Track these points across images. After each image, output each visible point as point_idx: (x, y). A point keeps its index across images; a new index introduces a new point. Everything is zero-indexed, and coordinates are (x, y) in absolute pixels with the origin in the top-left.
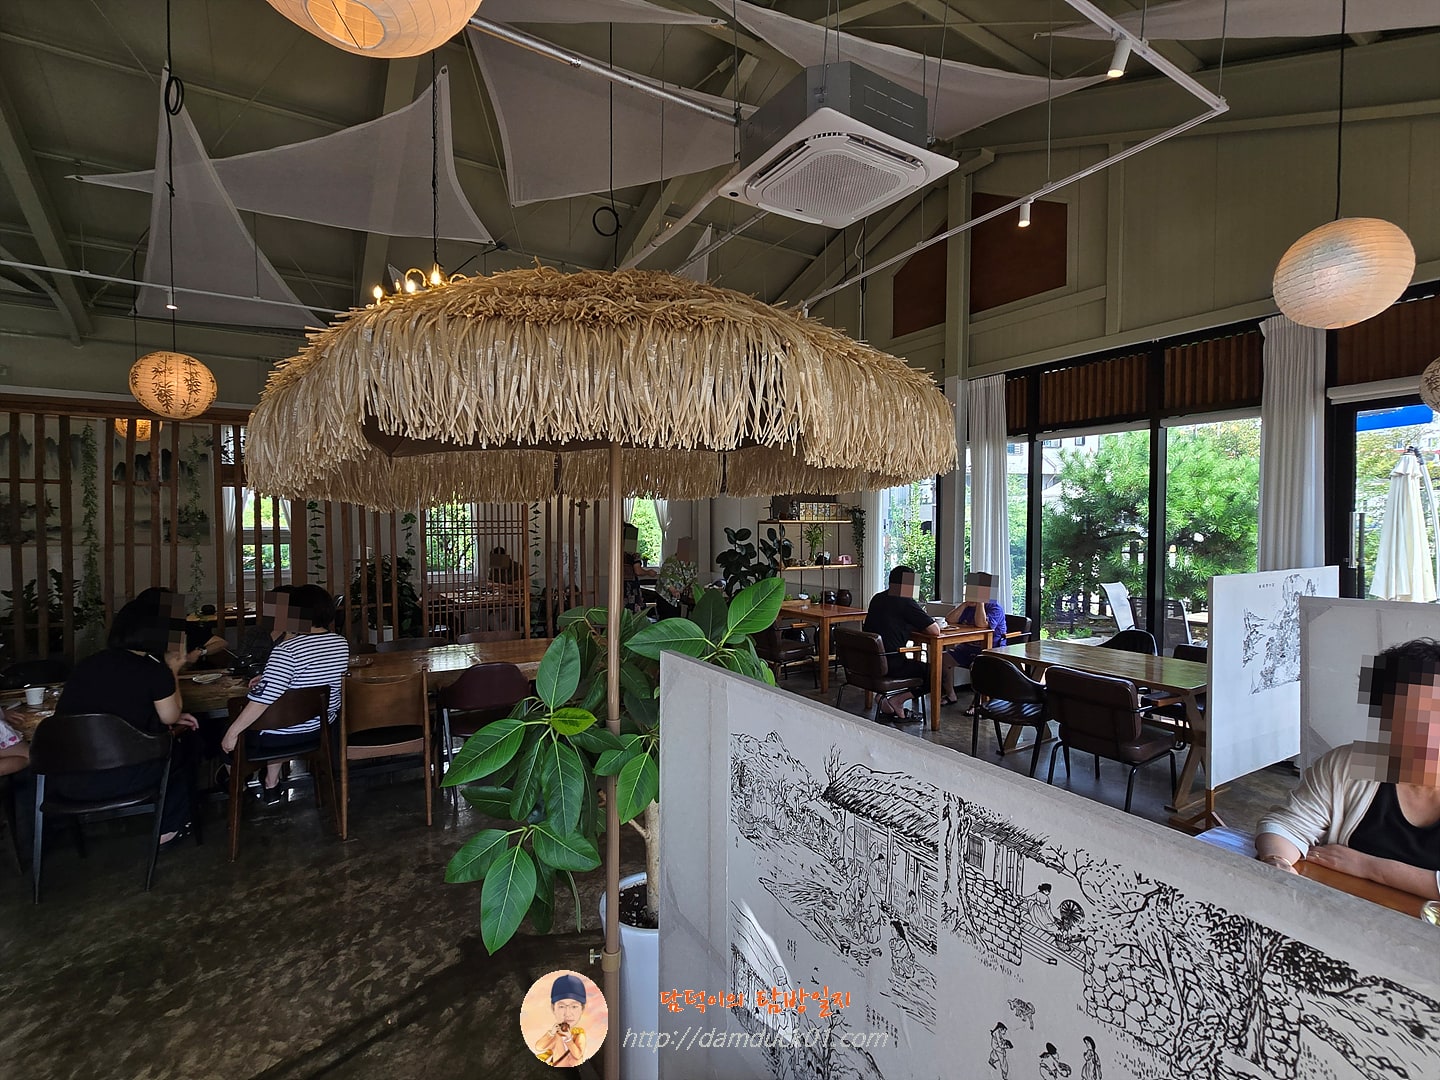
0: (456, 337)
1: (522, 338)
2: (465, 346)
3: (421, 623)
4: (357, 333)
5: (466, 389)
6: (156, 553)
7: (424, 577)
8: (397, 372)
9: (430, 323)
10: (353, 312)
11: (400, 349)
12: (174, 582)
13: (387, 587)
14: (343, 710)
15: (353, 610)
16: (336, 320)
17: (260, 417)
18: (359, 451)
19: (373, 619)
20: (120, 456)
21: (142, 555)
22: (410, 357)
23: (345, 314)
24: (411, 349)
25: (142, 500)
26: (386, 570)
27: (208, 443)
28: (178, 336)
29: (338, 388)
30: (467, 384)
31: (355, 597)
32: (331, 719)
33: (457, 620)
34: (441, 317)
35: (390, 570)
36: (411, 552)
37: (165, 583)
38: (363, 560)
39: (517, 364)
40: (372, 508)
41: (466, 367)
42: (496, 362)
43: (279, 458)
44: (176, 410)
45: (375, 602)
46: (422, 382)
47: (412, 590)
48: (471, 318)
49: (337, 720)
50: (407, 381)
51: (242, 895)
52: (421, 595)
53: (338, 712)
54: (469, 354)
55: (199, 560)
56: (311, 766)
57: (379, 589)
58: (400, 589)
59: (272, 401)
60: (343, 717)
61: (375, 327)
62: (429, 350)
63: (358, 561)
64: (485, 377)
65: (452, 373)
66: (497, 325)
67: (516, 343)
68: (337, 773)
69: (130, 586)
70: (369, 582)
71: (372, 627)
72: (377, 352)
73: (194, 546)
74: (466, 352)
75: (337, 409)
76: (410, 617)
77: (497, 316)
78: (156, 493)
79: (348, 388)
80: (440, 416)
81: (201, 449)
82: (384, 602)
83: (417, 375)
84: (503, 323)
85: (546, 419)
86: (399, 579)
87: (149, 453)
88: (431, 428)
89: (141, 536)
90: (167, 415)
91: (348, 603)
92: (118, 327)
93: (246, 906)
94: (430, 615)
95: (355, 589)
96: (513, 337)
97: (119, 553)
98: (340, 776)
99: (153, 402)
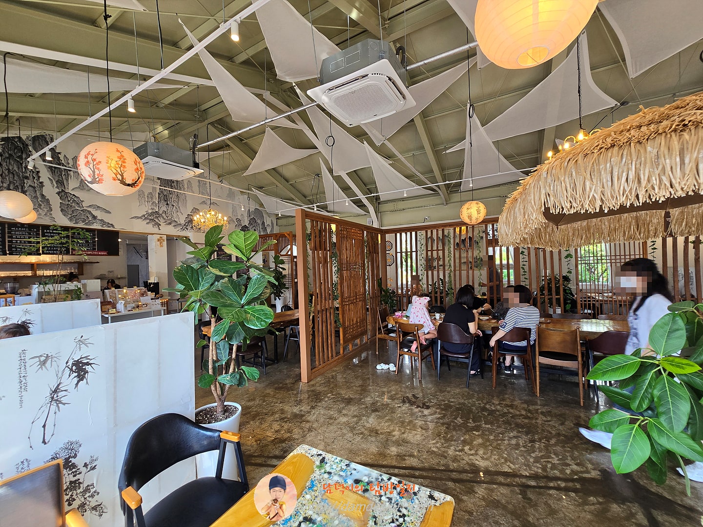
0: (589, 163)
1: (629, 153)
2: (593, 166)
3: (576, 307)
4: (540, 175)
5: (594, 186)
6: (468, 272)
7: (577, 284)
8: (558, 187)
9: (574, 161)
10: (539, 166)
11: (559, 176)
12: (473, 283)
13: (558, 289)
14: (537, 340)
15: (541, 298)
16: (532, 172)
17: (502, 218)
18: (542, 223)
19: (551, 304)
20: (457, 240)
21: (464, 273)
22: (565, 178)
23: (536, 168)
24: (565, 175)
25: (464, 255)
26: (557, 281)
27: (484, 232)
28: (474, 195)
29: (533, 199)
30: (595, 183)
31: (542, 292)
32: (532, 343)
33: (598, 308)
34: (580, 157)
35: (559, 281)
36: (570, 272)
37: (471, 284)
38: (546, 276)
39: (626, 167)
40: (548, 249)
41: (594, 175)
42: (612, 169)
43: (510, 231)
44: (474, 222)
45: (552, 295)
46: (570, 188)
47: (571, 291)
48: (597, 152)
49: (535, 344)
50: (563, 190)
51: (497, 403)
52: (576, 294)
53: (535, 341)
54: (596, 169)
55: (481, 275)
56: (523, 361)
57: (554, 289)
58: (565, 290)
59: (507, 210)
60: (537, 343)
61: (548, 170)
62: (574, 173)
63: (543, 277)
64: (606, 177)
65: (587, 180)
66: (612, 151)
67: (625, 156)
68: (535, 367)
69: (460, 284)
70: (549, 286)
71: (550, 307)
72: (549, 180)
73: (479, 270)
74: (594, 169)
75: (533, 208)
76: (570, 303)
77: (613, 146)
78: (467, 251)
79: (537, 198)
80: (580, 201)
81: (481, 234)
82: (556, 295)
83: (568, 186)
84: (616, 148)
85: (647, 190)
86: (564, 285)
87: (465, 238)
88: (576, 208)
89: (464, 267)
90: (471, 224)
91: (539, 295)
92: (456, 197)
93: (499, 407)
94: (581, 304)
95: (542, 289)
96: (622, 154)
97: (457, 273)
98: (536, 369)
99: (467, 221)
